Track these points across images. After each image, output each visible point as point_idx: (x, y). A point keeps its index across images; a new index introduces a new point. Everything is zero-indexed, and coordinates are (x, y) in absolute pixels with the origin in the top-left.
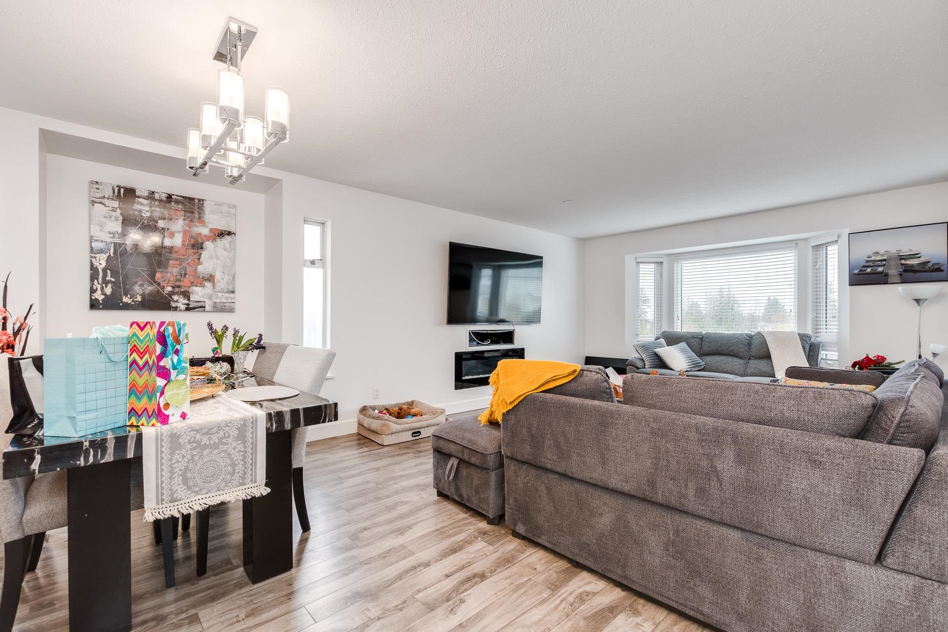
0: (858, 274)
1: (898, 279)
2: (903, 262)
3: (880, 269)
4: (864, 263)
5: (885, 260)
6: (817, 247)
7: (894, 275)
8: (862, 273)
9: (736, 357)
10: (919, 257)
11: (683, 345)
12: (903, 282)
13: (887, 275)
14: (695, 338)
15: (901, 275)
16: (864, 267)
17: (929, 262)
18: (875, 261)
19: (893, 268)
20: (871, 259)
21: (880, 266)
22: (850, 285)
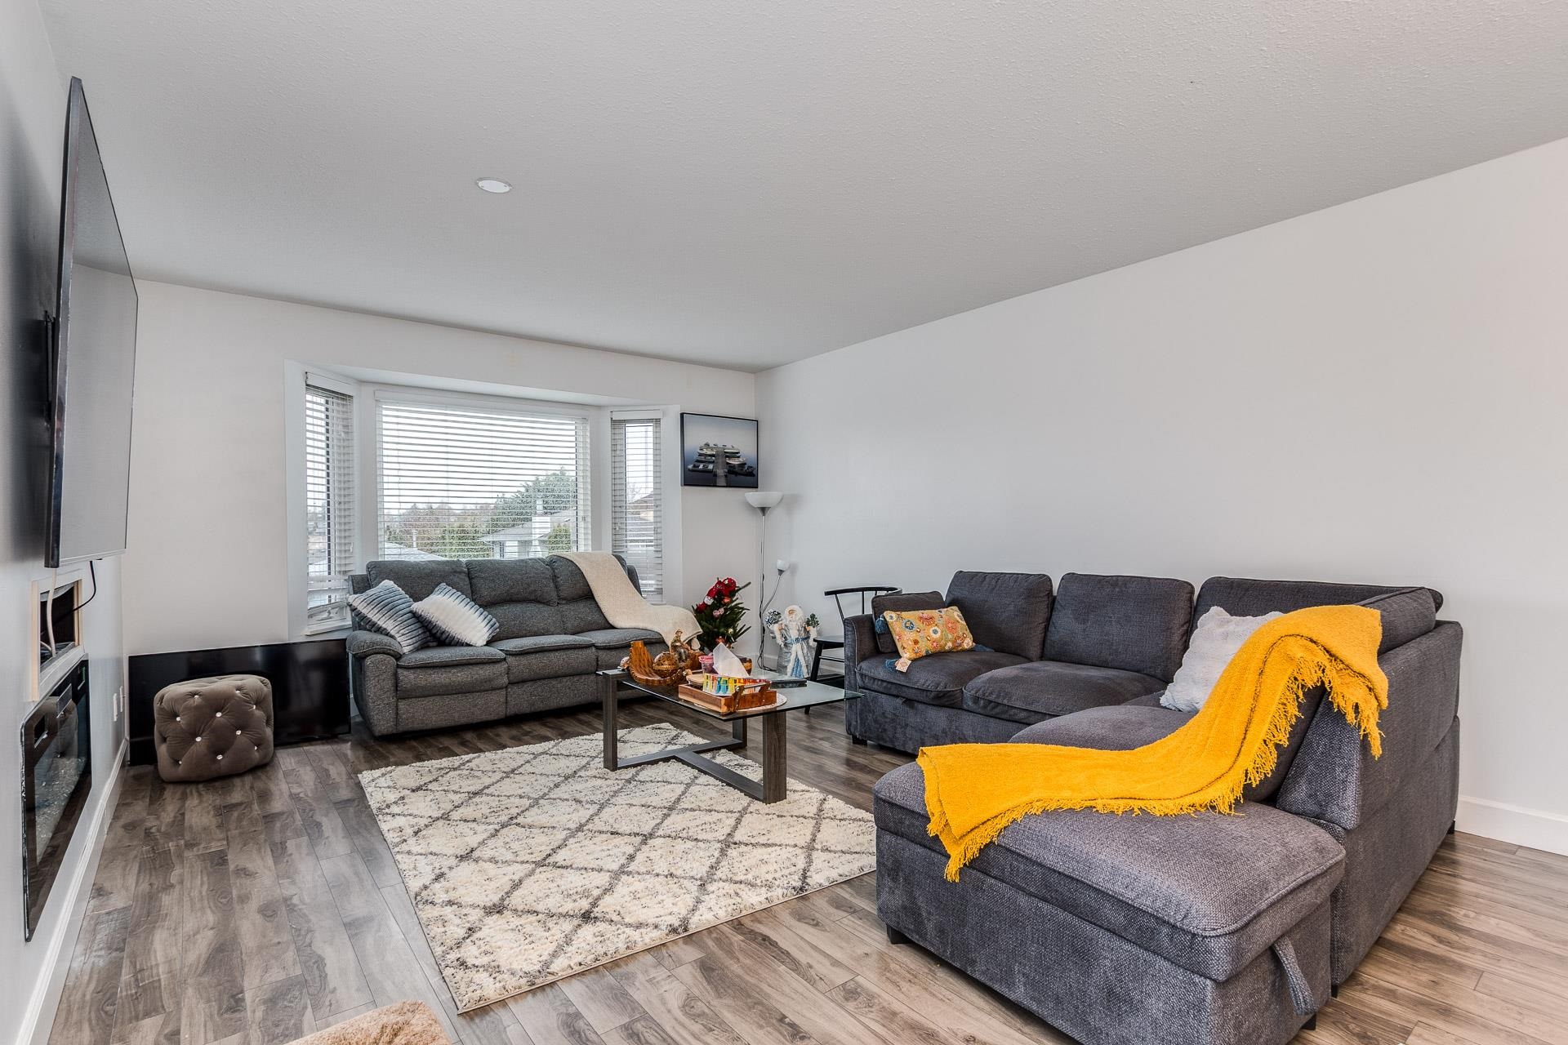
0: (692, 471)
1: (722, 481)
2: (727, 460)
3: (711, 467)
4: (696, 457)
5: (714, 456)
6: (614, 423)
7: (721, 476)
8: (695, 470)
9: (540, 602)
10: (739, 457)
11: (446, 588)
12: (729, 485)
13: (715, 475)
14: (455, 572)
15: (726, 476)
16: (698, 461)
17: (745, 464)
18: (706, 455)
19: (720, 467)
20: (701, 452)
21: (710, 462)
22: (685, 485)
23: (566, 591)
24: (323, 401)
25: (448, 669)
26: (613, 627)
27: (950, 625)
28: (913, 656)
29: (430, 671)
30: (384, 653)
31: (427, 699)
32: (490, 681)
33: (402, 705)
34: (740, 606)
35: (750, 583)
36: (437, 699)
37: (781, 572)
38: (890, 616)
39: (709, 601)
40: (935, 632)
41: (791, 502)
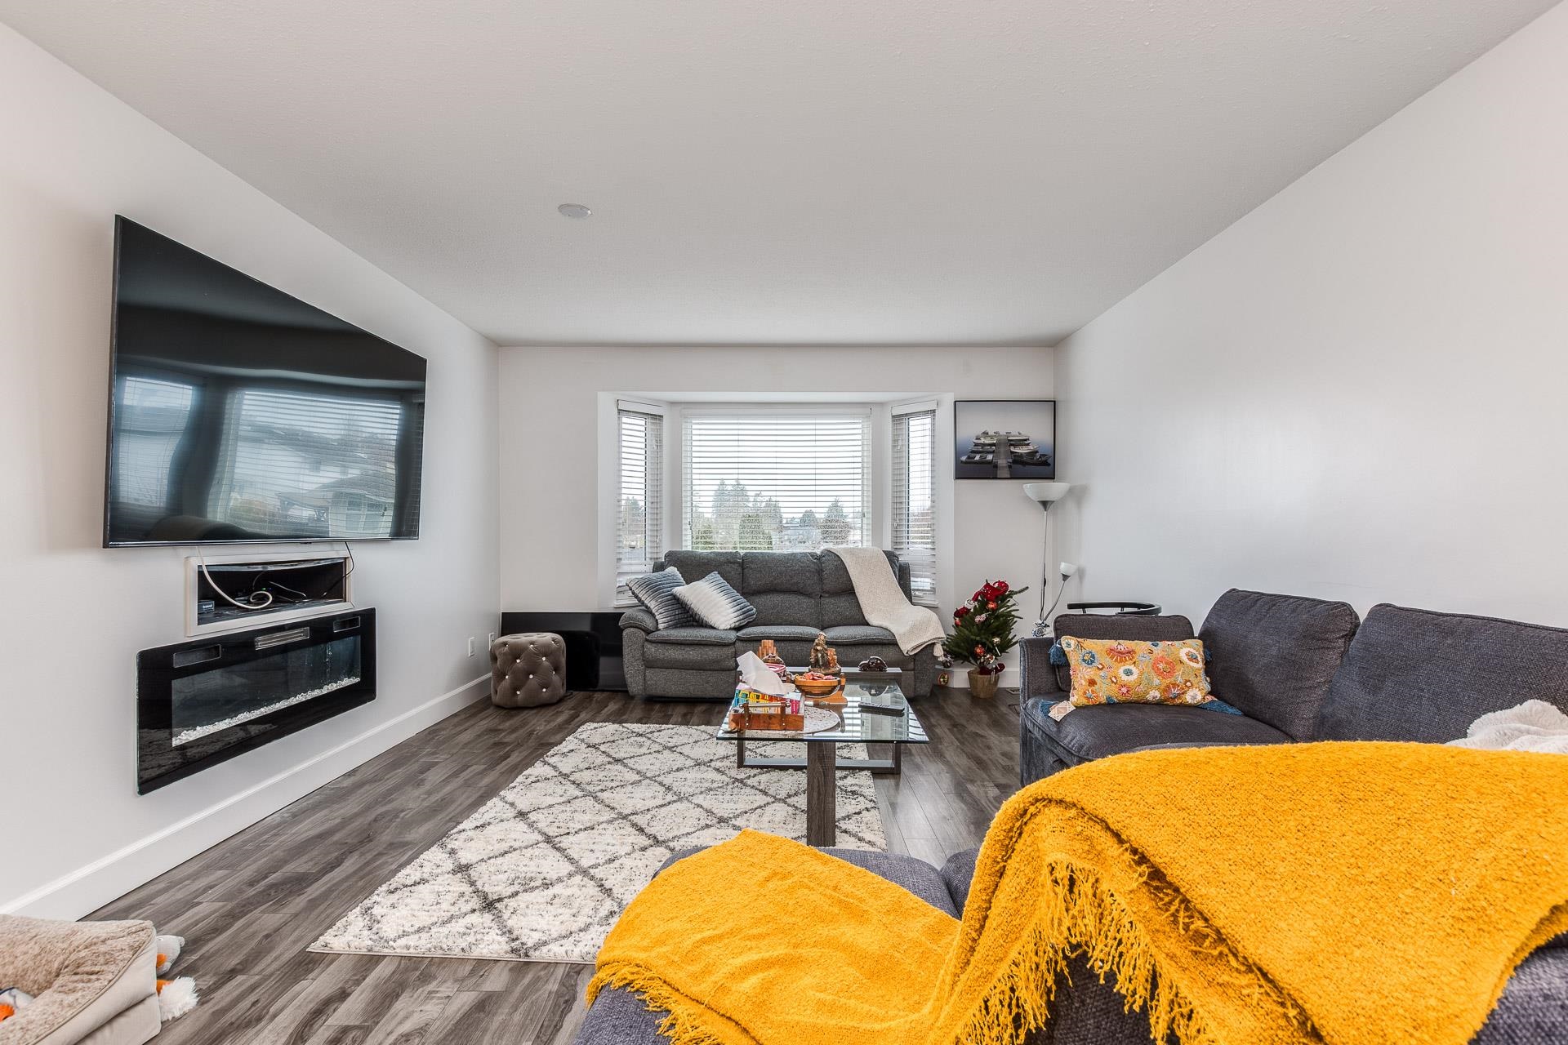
0: (966, 463)
1: (1006, 473)
2: (1012, 449)
3: (990, 457)
4: (971, 447)
5: (994, 445)
6: (898, 419)
7: (1003, 467)
8: (971, 462)
9: (802, 594)
10: (1028, 444)
11: (715, 575)
12: (1014, 477)
13: (996, 466)
14: (731, 563)
15: (1010, 467)
16: (973, 452)
17: (1037, 452)
18: (984, 445)
19: (1002, 457)
20: (979, 442)
21: (990, 453)
22: (956, 478)
23: (829, 584)
24: (643, 423)
25: (683, 647)
26: (868, 624)
27: (1161, 666)
28: (1084, 701)
29: (668, 647)
30: (636, 627)
31: (668, 671)
32: (718, 662)
33: (649, 673)
34: (1013, 613)
35: (1027, 588)
36: (676, 671)
37: (1065, 577)
38: (1069, 643)
39: (971, 606)
40: (1128, 673)
41: (1078, 495)
